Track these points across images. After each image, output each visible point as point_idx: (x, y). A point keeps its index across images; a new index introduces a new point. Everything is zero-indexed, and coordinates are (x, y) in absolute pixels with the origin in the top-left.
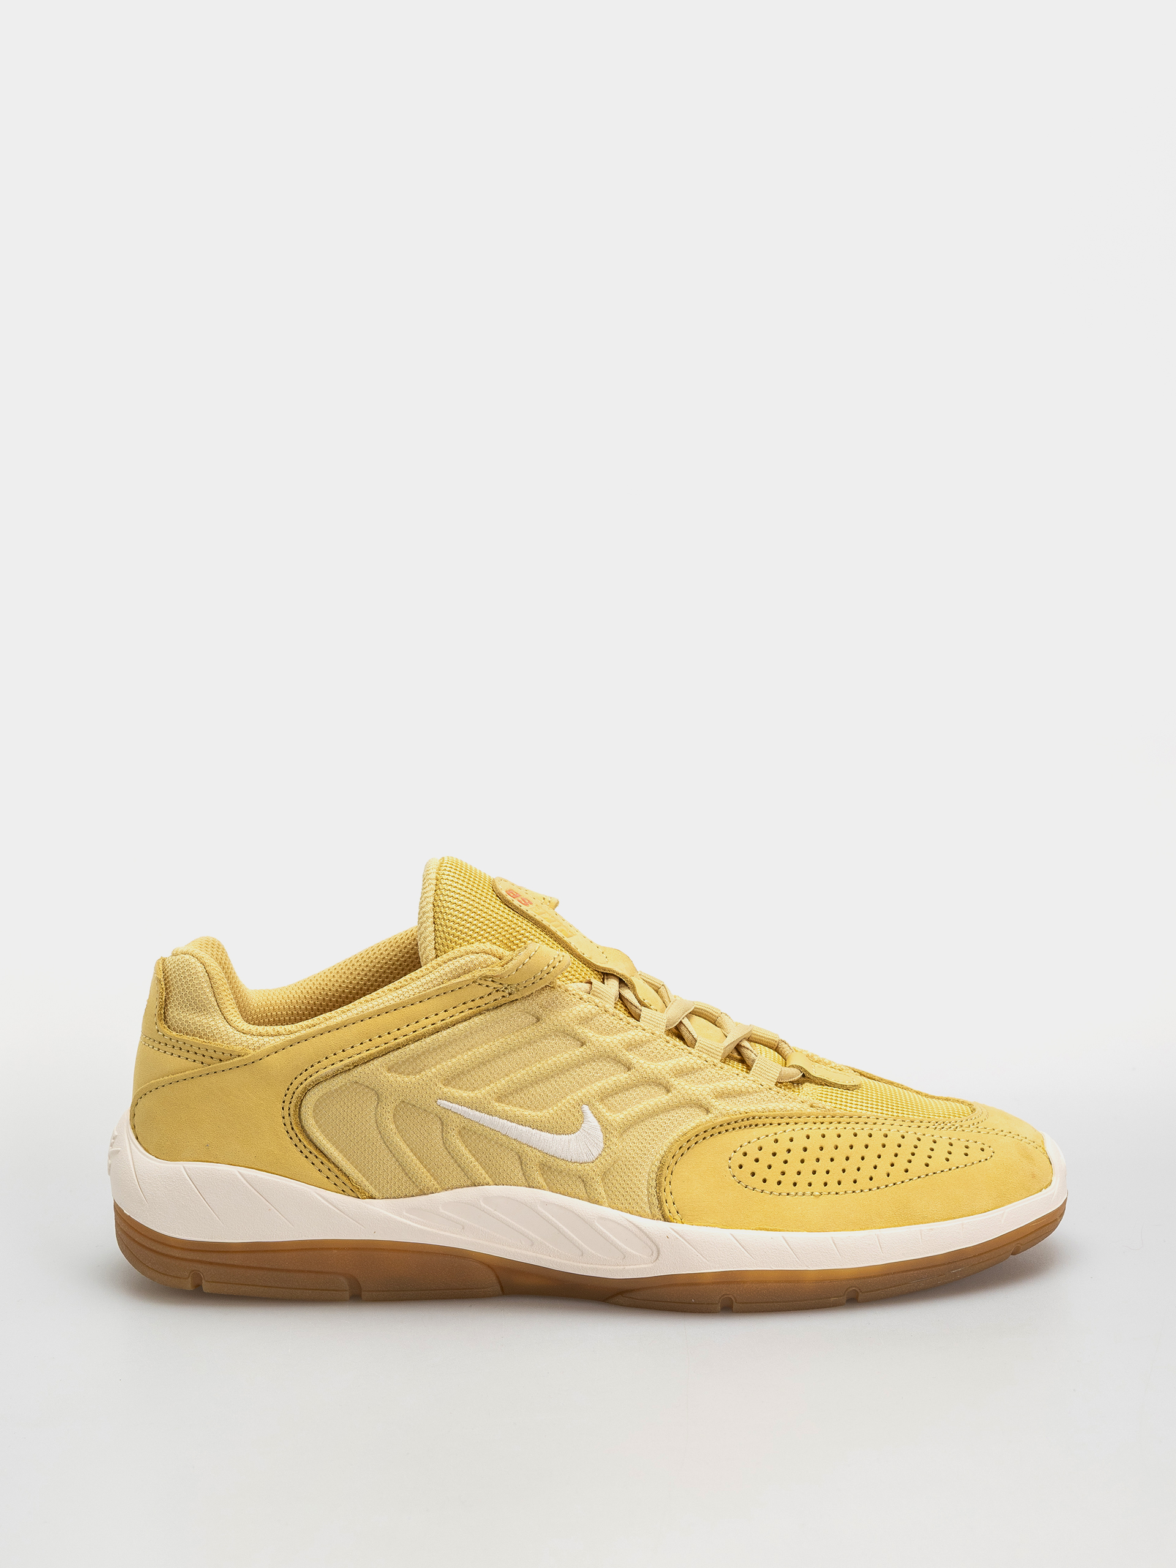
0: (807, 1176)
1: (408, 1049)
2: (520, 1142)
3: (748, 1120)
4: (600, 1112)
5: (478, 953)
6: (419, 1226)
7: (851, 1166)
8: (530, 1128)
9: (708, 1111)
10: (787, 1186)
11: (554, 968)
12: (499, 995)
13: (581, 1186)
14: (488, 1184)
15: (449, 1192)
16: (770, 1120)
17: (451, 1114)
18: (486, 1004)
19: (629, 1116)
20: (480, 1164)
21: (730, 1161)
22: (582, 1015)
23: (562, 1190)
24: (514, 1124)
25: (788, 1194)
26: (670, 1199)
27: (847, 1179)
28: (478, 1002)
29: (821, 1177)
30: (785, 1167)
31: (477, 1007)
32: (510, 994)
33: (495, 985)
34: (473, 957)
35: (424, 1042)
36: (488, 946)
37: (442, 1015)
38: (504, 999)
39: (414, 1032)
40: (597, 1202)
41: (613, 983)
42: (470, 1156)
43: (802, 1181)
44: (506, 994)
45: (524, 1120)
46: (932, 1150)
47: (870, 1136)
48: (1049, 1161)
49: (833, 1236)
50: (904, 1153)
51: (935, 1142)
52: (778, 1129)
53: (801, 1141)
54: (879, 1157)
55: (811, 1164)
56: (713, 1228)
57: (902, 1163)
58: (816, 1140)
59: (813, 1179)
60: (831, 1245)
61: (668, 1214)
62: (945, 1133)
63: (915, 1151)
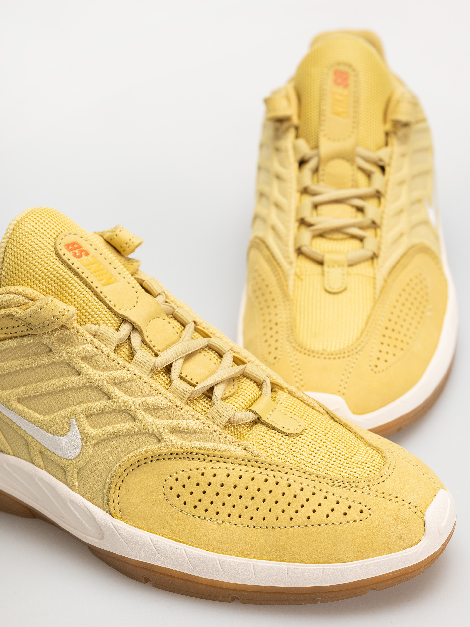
0: (217, 506)
2: (28, 434)
3: (186, 454)
4: (83, 426)
7: (252, 505)
9: (159, 441)
10: (200, 511)
13: (63, 474)
14: (9, 454)
16: (205, 457)
19: (101, 434)
20: (6, 439)
21: (165, 482)
23: (52, 472)
25: (199, 517)
26: (117, 499)
27: (246, 515)
28: (10, 330)
29: (228, 508)
30: (202, 496)
31: (10, 334)
32: (31, 329)
33: (21, 321)
38: (28, 332)
40: (71, 488)
41: (126, 328)
43: (213, 509)
44: (29, 328)
46: (320, 505)
47: (277, 483)
48: (423, 526)
49: (220, 558)
50: (296, 504)
51: (326, 498)
52: (208, 465)
53: (221, 477)
54: (276, 502)
55: (223, 497)
56: (140, 530)
57: (290, 512)
58: (234, 479)
59: (221, 509)
60: (217, 563)
61: (112, 511)
62: (338, 491)
63: (305, 503)
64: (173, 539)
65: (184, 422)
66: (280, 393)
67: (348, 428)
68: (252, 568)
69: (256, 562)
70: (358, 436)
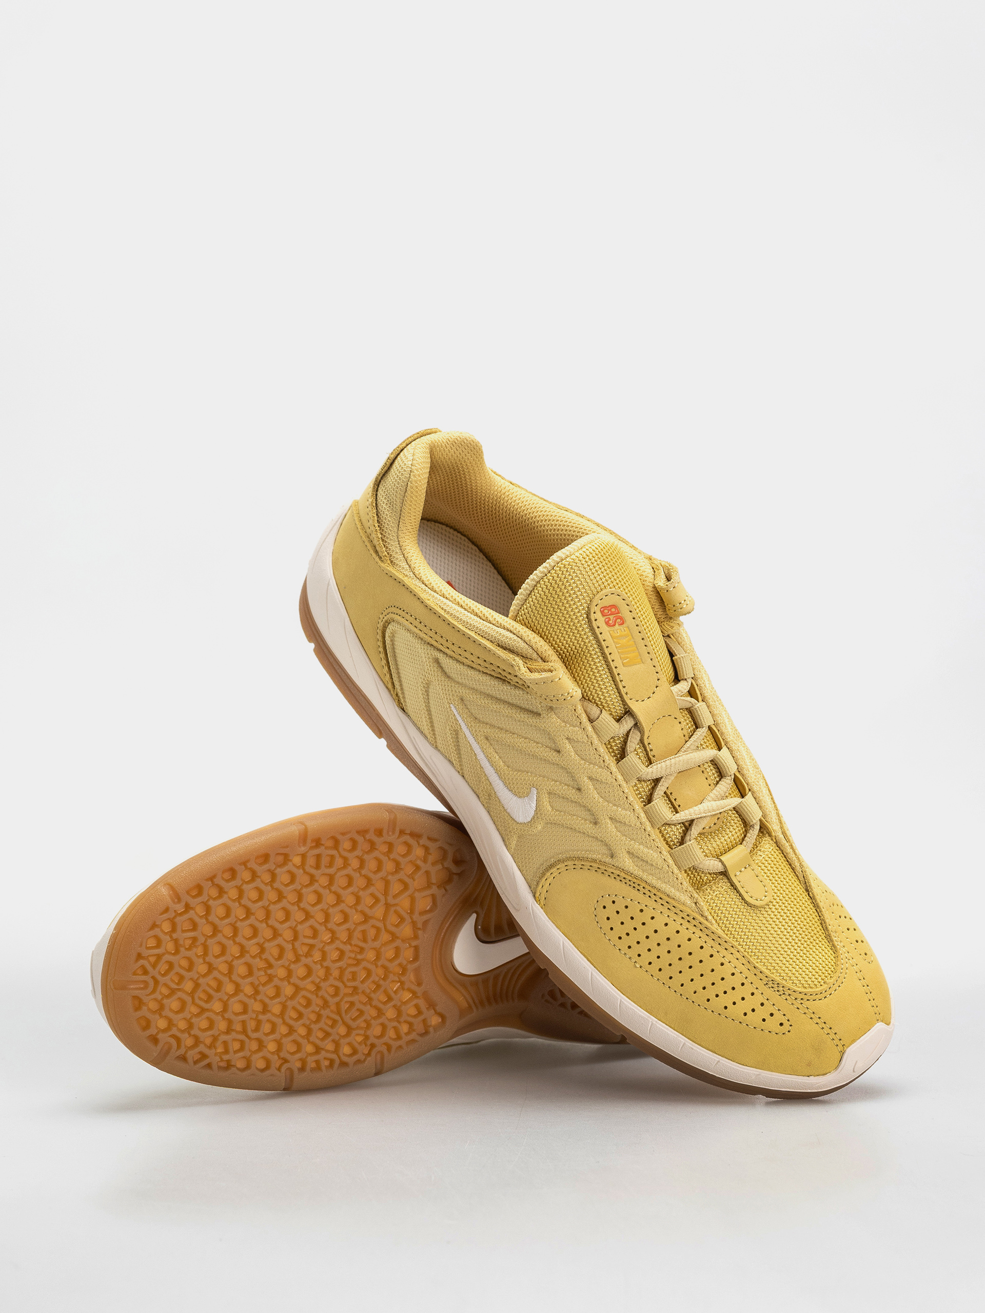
0: (642, 949)
4: (542, 799)
7: (677, 965)
10: (623, 944)
16: (652, 894)
21: (600, 898)
24: (485, 758)
25: (619, 950)
26: (547, 887)
27: (667, 972)
30: (632, 932)
41: (627, 723)
43: (636, 949)
46: (743, 999)
47: (712, 956)
48: (839, 1060)
49: (622, 1000)
50: (720, 987)
51: (753, 994)
52: (651, 903)
53: (658, 923)
54: (702, 975)
55: (652, 943)
56: (557, 929)
57: (711, 992)
58: (670, 931)
59: (644, 953)
60: (617, 1003)
61: (537, 895)
62: (768, 992)
63: (729, 991)
64: (584, 956)
65: (646, 850)
66: (766, 839)
67: (818, 910)
68: (650, 1025)
69: (656, 1022)
70: (824, 925)
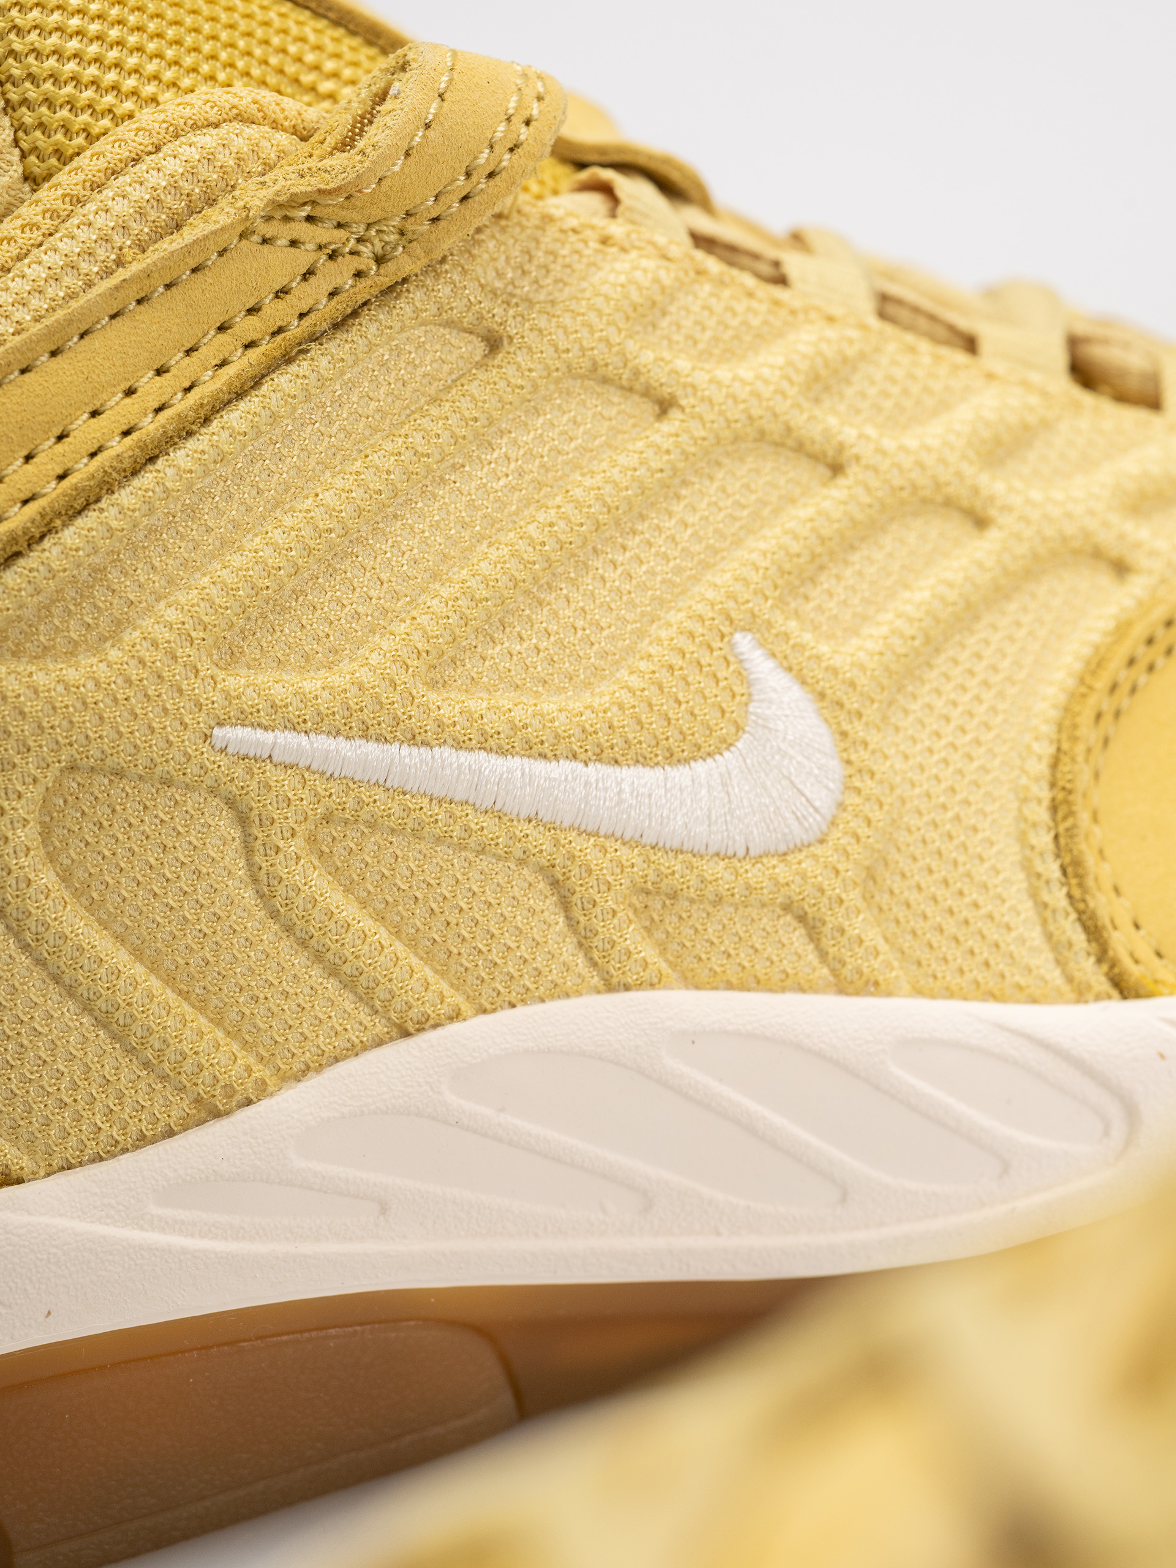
1: (56, 551)
2: (551, 827)
4: (800, 647)
5: (217, 126)
6: (220, 1246)
8: (574, 764)
9: (1121, 568)
11: (528, 123)
12: (340, 274)
13: (797, 938)
14: (455, 1016)
15: (313, 1084)
17: (273, 775)
18: (302, 316)
19: (896, 641)
20: (412, 944)
22: (635, 296)
23: (733, 975)
24: (515, 762)
26: (1129, 914)
28: (276, 312)
31: (274, 334)
32: (380, 260)
33: (324, 233)
34: (208, 139)
35: (113, 511)
36: (244, 95)
37: (152, 389)
38: (363, 283)
39: (61, 477)
40: (871, 987)
42: (367, 924)
44: (366, 262)
45: (547, 736)
